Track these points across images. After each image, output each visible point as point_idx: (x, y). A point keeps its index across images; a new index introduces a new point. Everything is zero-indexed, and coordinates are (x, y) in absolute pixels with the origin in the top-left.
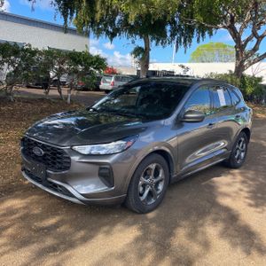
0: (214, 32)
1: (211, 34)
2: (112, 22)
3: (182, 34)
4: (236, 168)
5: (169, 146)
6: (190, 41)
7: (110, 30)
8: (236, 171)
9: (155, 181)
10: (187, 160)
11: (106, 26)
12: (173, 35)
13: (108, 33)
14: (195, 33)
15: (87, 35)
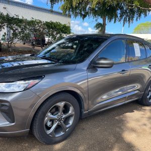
0: (147, 14)
1: (146, 15)
2: (84, 9)
3: (127, 16)
4: (148, 105)
5: (79, 88)
6: (132, 20)
7: (83, 13)
8: (147, 108)
9: (64, 116)
10: (99, 100)
11: (81, 11)
12: (121, 16)
13: (81, 14)
14: (135, 14)
15: (70, 16)
